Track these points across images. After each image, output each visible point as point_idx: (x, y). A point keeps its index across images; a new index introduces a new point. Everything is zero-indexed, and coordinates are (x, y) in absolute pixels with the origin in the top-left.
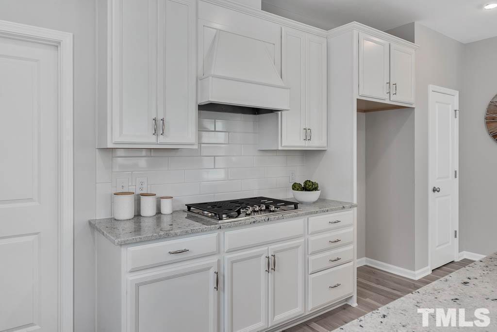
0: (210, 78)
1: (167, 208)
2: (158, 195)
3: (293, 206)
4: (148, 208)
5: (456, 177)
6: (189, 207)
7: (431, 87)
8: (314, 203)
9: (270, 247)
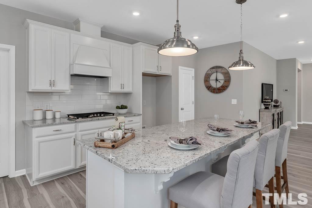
0: (75, 64)
1: (58, 115)
2: (54, 110)
3: (112, 115)
4: (49, 115)
5: (193, 104)
6: (69, 116)
7: (180, 67)
8: (125, 114)
9: (99, 130)
